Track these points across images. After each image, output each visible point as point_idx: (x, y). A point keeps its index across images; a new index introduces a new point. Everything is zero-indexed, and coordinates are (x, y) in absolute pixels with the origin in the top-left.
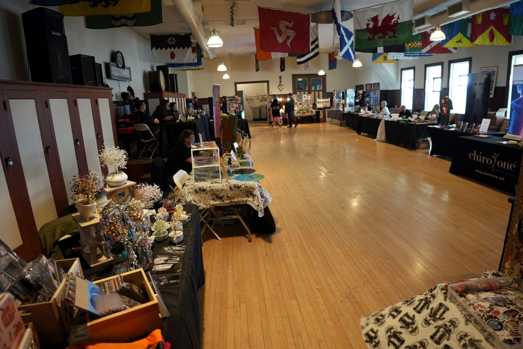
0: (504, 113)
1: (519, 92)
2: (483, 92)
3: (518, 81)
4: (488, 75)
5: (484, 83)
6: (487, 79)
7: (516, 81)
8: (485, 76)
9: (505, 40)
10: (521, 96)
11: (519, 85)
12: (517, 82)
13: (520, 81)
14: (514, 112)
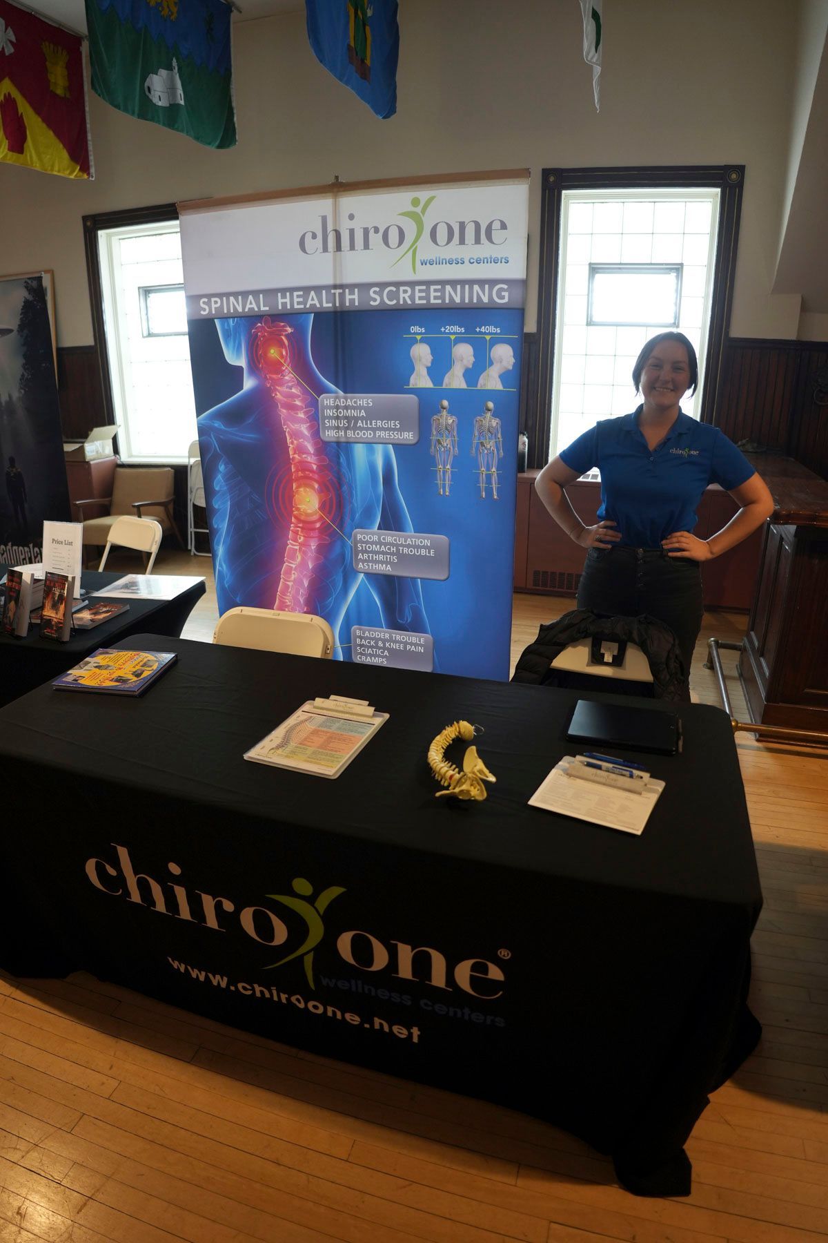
0: (110, 442)
1: (236, 357)
2: (24, 366)
3: (220, 295)
4: (28, 288)
5: (21, 327)
6: (27, 305)
7: (209, 296)
8: (20, 296)
9: (65, 155)
10: (249, 383)
11: (224, 318)
12: (215, 304)
13: (228, 295)
14: (222, 468)
